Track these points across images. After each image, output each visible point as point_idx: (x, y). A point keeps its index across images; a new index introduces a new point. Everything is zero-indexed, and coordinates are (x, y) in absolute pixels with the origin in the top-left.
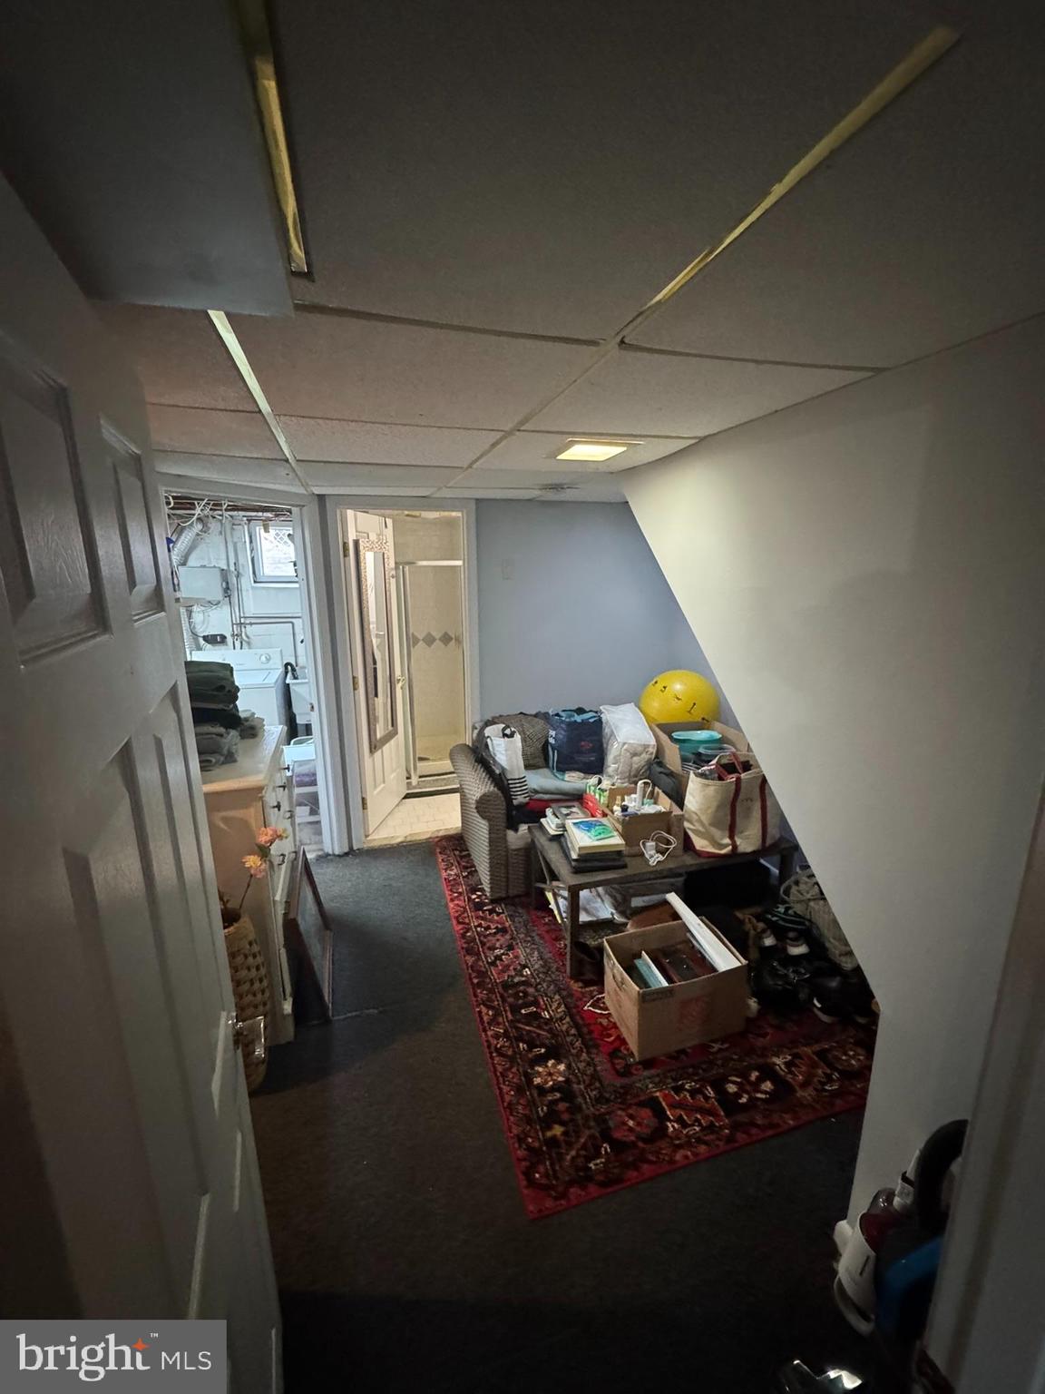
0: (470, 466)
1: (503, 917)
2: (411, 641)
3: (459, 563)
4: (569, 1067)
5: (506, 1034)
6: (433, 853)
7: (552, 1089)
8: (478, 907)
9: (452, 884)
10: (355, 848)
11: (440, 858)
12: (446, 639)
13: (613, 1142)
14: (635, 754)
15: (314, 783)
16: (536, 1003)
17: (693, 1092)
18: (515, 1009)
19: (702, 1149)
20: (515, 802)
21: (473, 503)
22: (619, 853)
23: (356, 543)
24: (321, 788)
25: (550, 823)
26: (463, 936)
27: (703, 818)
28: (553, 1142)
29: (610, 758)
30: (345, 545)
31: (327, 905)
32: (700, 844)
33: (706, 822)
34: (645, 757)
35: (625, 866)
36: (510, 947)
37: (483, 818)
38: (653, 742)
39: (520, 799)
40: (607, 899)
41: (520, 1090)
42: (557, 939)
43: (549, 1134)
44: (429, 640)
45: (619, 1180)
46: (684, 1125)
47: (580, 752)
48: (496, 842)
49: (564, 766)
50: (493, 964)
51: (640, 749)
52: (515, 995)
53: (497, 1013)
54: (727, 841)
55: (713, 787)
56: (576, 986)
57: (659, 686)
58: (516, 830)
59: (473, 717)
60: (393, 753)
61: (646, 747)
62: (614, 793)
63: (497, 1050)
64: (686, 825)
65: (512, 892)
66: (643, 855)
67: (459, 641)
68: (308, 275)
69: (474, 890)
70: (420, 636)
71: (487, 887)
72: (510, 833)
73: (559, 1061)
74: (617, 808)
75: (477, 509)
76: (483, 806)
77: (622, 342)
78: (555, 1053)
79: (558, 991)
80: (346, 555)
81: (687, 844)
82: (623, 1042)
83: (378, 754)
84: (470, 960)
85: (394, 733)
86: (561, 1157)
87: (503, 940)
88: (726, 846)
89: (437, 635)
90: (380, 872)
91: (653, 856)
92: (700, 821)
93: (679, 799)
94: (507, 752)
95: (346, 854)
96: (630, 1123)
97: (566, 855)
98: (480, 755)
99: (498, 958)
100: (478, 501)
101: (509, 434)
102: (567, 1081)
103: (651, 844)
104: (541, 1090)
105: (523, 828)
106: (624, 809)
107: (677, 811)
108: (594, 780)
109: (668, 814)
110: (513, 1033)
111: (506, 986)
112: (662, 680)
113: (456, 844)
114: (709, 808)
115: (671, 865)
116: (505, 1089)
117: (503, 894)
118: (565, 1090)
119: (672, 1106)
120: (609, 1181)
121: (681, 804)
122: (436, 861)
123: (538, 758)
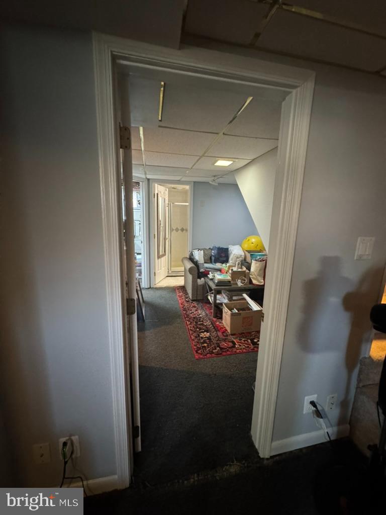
0: (192, 168)
1: (195, 304)
2: (172, 230)
3: (187, 204)
4: (210, 334)
5: (193, 327)
6: (175, 290)
7: (205, 338)
8: (187, 302)
9: (180, 297)
10: (151, 287)
11: (177, 291)
12: (182, 230)
13: (220, 348)
14: (237, 258)
15: (140, 266)
16: (203, 322)
17: (244, 341)
18: (196, 323)
19: (244, 350)
20: (201, 271)
21: (193, 183)
22: (230, 282)
23: (157, 194)
24: (143, 268)
25: (210, 276)
26: (183, 307)
27: (256, 273)
28: (205, 347)
29: (230, 259)
30: (154, 194)
31: (145, 299)
32: (254, 282)
33: (256, 275)
34: (241, 259)
35: (231, 286)
36: (196, 310)
37: (191, 274)
38: (243, 254)
39: (202, 270)
40: (226, 297)
41: (196, 337)
42: (211, 310)
43: (203, 345)
44: (177, 230)
45: (221, 354)
46: (240, 346)
47: (221, 257)
48: (194, 282)
49: (215, 262)
50: (191, 313)
51: (239, 256)
52: (197, 320)
53: (191, 323)
54: (263, 281)
55: (259, 264)
56: (215, 319)
57: (247, 240)
58: (200, 279)
59: (189, 249)
60: (164, 260)
61: (241, 255)
62: (229, 267)
63: (191, 330)
64: (251, 276)
65: (199, 298)
66: (237, 284)
67: (186, 230)
69: (187, 298)
70: (174, 229)
71: (191, 297)
72: (199, 280)
73: (208, 332)
74: (230, 271)
75: (194, 184)
76: (191, 270)
77: (223, 134)
78: (207, 331)
79: (210, 320)
80: (154, 197)
81: (251, 282)
82: (227, 330)
83: (160, 260)
84: (184, 312)
85: (164, 255)
86: (206, 349)
87: (195, 309)
88: (262, 282)
89: (180, 229)
90: (158, 293)
91: (240, 284)
92: (254, 274)
93: (249, 268)
94: (199, 256)
95: (149, 288)
96: (224, 344)
97: (214, 283)
98: (191, 259)
99: (193, 312)
100: (194, 182)
101: (201, 157)
102: (210, 337)
103: (239, 280)
104: (202, 338)
105: (203, 279)
106: (232, 270)
107: (247, 271)
108: (224, 265)
109: (245, 271)
110: (195, 327)
111: (194, 318)
112: (248, 238)
113: (183, 288)
114: (257, 270)
115: (245, 286)
116: (192, 337)
117: (196, 299)
118: (209, 338)
119: (238, 343)
120: (218, 354)
121: (249, 270)
122: (176, 292)
123: (209, 260)
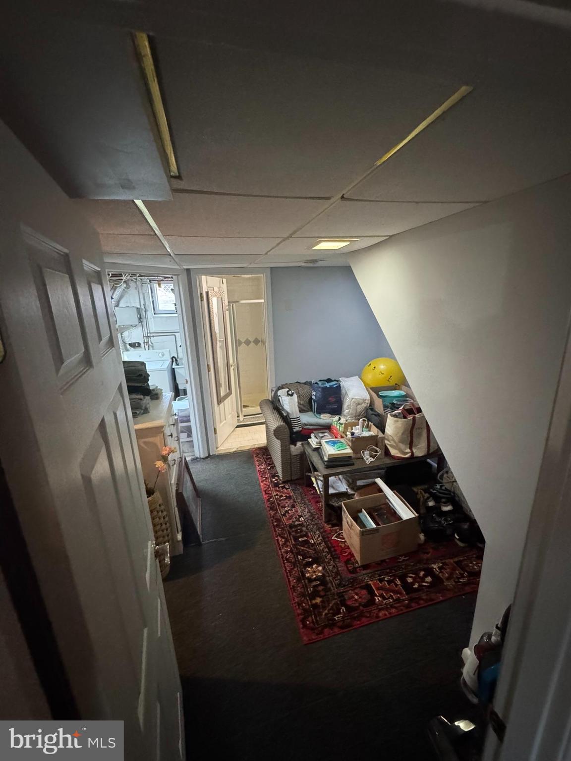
0: (266, 254)
1: (289, 490)
2: (238, 343)
3: (262, 301)
4: (324, 568)
5: (291, 551)
6: (252, 457)
7: (316, 580)
8: (276, 485)
9: (262, 473)
10: (211, 454)
11: (256, 459)
12: (256, 342)
13: (347, 607)
14: (359, 404)
15: (189, 421)
16: (306, 535)
17: (389, 582)
18: (296, 539)
19: (393, 610)
20: (295, 430)
21: (269, 271)
22: (350, 457)
23: (207, 293)
24: (192, 424)
25: (313, 441)
26: (268, 500)
27: (395, 438)
28: (315, 606)
29: (345, 406)
30: (201, 294)
31: (197, 484)
32: (394, 452)
33: (397, 441)
34: (364, 405)
35: (353, 464)
36: (293, 506)
37: (278, 439)
38: (368, 397)
40: (344, 481)
41: (299, 580)
42: (318, 502)
43: (314, 602)
44: (248, 342)
45: (348, 626)
46: (384, 598)
47: (329, 403)
48: (285, 451)
49: (320, 411)
50: (284, 515)
51: (361, 401)
52: (296, 531)
53: (287, 540)
54: (408, 450)
55: (401, 422)
56: (328, 527)
57: (372, 366)
58: (295, 445)
59: (272, 385)
60: (229, 404)
61: (364, 400)
62: (347, 426)
63: (287, 559)
64: (386, 442)
65: (294, 478)
66: (363, 458)
67: (263, 342)
68: (179, 177)
69: (273, 476)
70: (243, 340)
71: (280, 474)
72: (292, 447)
73: (319, 565)
74: (348, 434)
75: (271, 273)
76: (277, 433)
77: (342, 197)
78: (317, 561)
79: (318, 529)
80: (202, 299)
81: (387, 453)
82: (352, 556)
83: (222, 405)
84: (272, 513)
85: (230, 394)
86: (320, 614)
87: (289, 502)
88: (407, 453)
89: (251, 339)
90: (223, 468)
91: (368, 459)
92: (393, 440)
93: (382, 428)
94: (290, 404)
95: (207, 458)
96: (356, 597)
97: (322, 458)
98: (275, 406)
99: (287, 512)
100: (271, 268)
101: (285, 239)
102: (323, 575)
103: (367, 452)
104: (310, 580)
105: (299, 444)
106: (353, 434)
107: (381, 435)
108: (336, 418)
109: (376, 436)
110: (295, 550)
111: (291, 526)
112: (373, 363)
113: (264, 452)
114: (398, 433)
115: (378, 463)
116: (291, 579)
117: (289, 479)
118: (322, 580)
119: (378, 589)
120: (344, 626)
121: (383, 431)
122: (253, 464)
123: (306, 406)
